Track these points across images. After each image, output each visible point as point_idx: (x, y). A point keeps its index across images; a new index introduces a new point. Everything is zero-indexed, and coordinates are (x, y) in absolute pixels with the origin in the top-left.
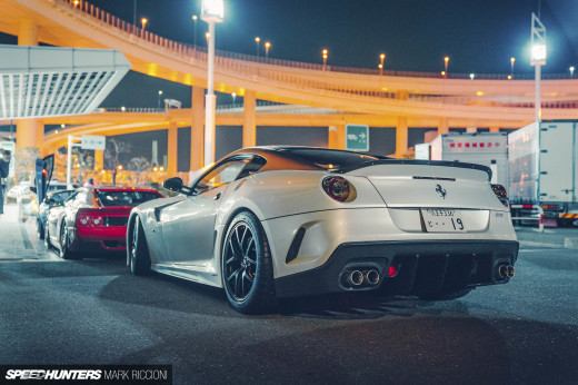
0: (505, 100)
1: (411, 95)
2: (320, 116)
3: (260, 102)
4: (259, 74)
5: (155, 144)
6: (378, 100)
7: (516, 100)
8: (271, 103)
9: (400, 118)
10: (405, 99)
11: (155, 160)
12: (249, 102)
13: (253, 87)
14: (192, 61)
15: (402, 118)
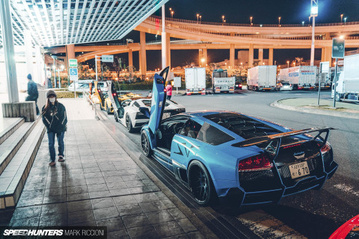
2: (195, 45)
13: (169, 31)
15: (232, 45)
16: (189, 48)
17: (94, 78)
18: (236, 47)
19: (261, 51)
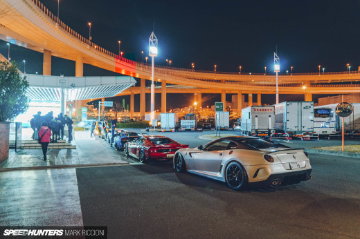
0: (263, 83)
1: (227, 81)
2: (190, 89)
3: (168, 84)
4: (168, 74)
5: (124, 100)
6: (214, 83)
7: (267, 83)
8: (171, 84)
9: (222, 90)
10: (225, 83)
11: (124, 106)
12: (164, 84)
13: (166, 79)
14: (142, 69)
15: (224, 90)
16: (185, 92)
17: (97, 118)
18: (227, 92)
19: (250, 95)
